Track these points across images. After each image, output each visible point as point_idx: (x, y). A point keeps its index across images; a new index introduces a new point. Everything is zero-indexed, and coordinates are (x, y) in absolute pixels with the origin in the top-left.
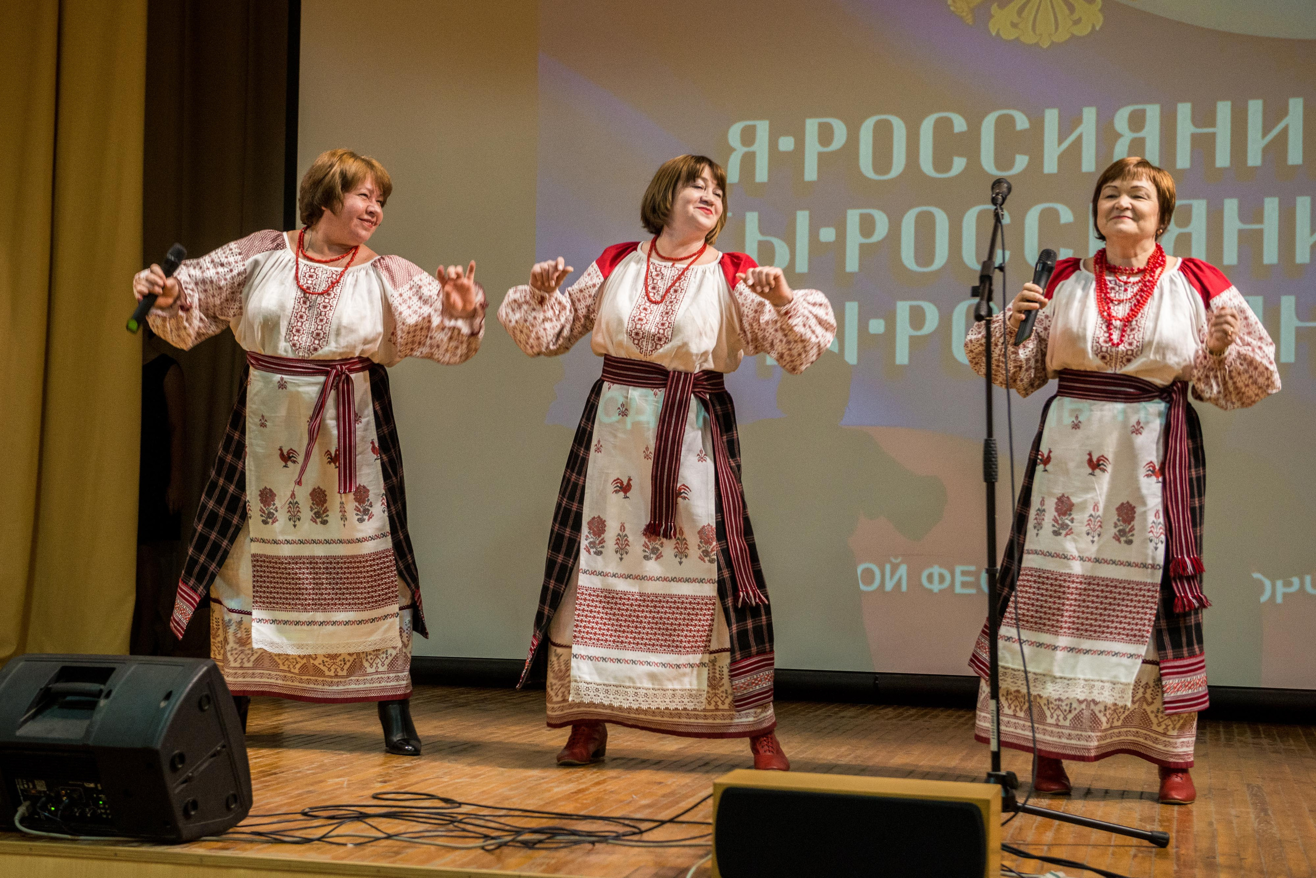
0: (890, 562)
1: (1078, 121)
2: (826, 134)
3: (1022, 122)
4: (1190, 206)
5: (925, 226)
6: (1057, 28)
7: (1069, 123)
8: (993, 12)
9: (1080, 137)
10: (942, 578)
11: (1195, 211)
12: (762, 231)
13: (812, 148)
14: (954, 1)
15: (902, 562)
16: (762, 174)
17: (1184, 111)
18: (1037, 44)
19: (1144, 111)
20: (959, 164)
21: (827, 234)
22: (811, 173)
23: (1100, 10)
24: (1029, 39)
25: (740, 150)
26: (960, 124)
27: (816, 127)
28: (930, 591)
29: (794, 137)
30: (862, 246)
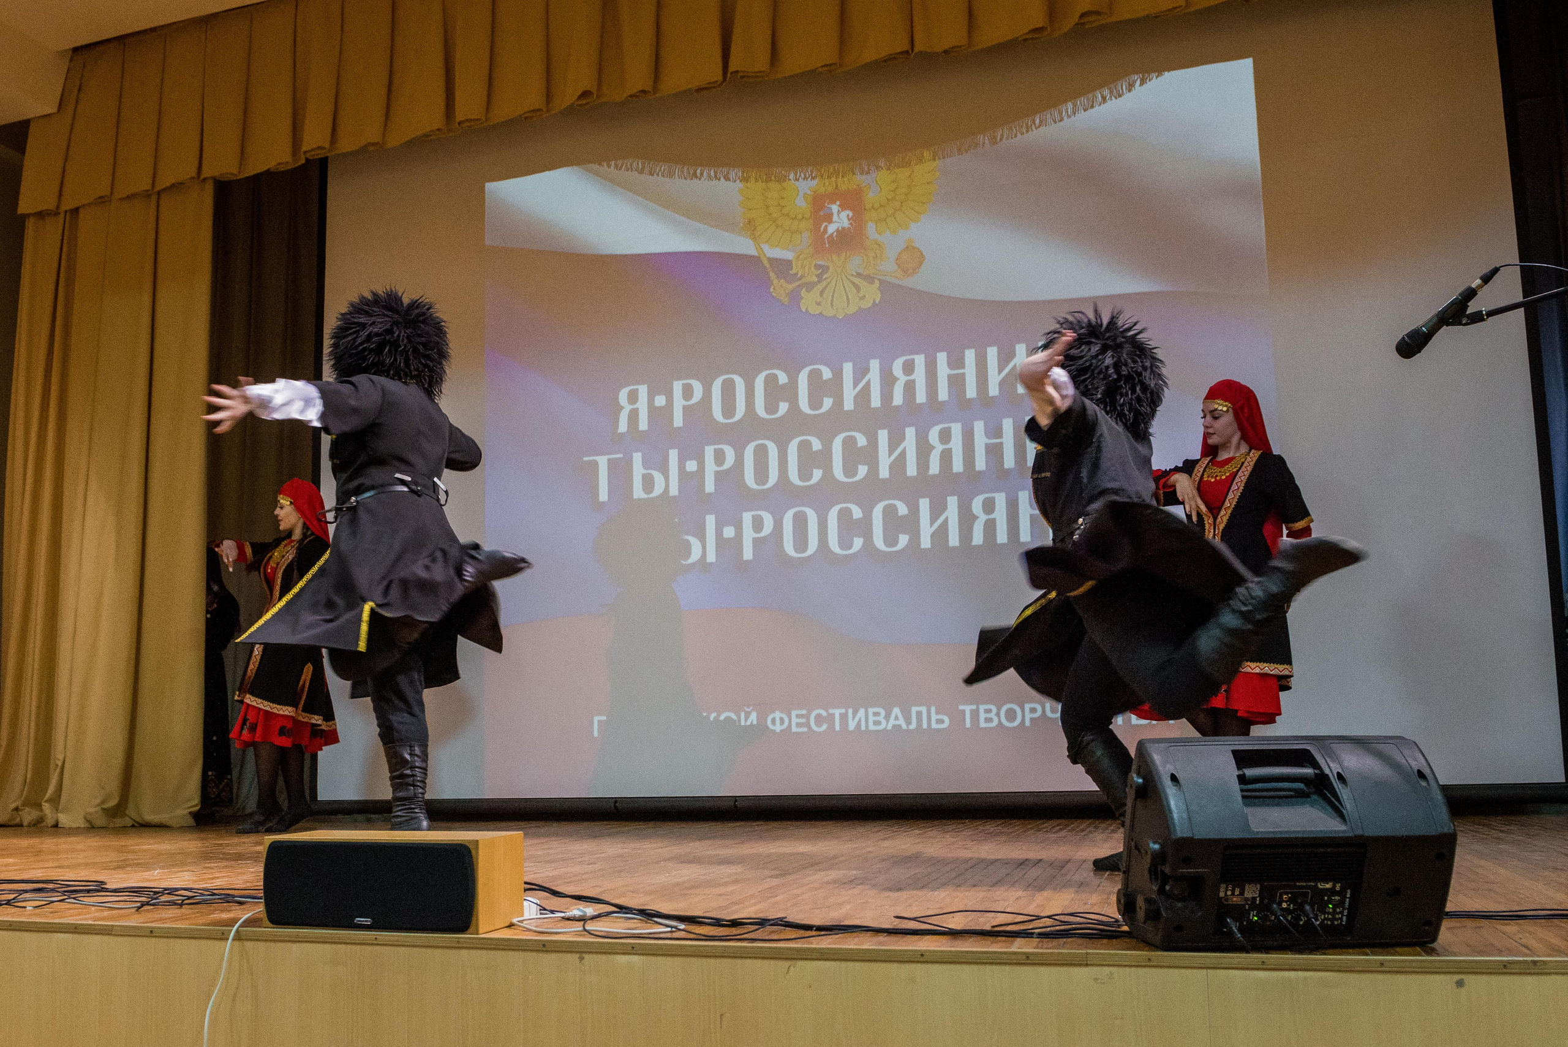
0: (744, 710)
1: (866, 370)
2: (688, 392)
3: (827, 374)
4: (950, 428)
5: (761, 454)
6: (848, 304)
7: (861, 372)
8: (802, 294)
9: (869, 381)
10: (782, 721)
11: (953, 432)
12: (645, 467)
13: (679, 402)
14: (774, 289)
15: (752, 710)
16: (643, 425)
17: (942, 358)
18: (835, 316)
19: (913, 359)
20: (783, 407)
21: (691, 466)
22: (678, 421)
23: (879, 287)
24: (830, 313)
25: (628, 408)
26: (783, 378)
27: (681, 388)
28: (773, 731)
29: (665, 394)
30: (717, 473)
